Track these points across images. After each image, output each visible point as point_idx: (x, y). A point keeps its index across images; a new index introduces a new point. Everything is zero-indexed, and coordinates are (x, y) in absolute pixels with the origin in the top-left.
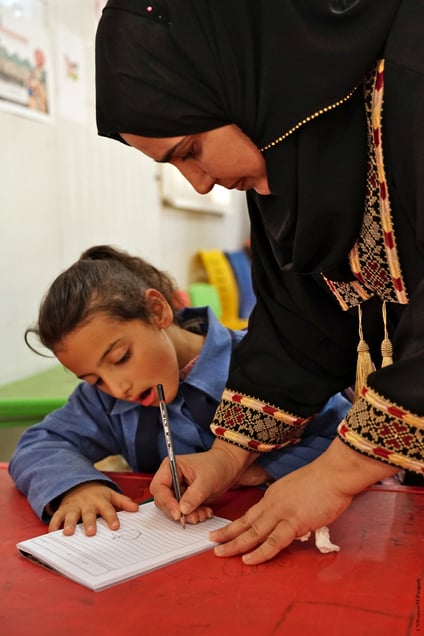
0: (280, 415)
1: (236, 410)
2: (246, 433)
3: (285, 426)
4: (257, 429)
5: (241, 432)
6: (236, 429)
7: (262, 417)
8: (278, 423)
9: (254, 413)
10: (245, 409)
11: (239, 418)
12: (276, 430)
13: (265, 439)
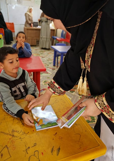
0: (61, 89)
1: (53, 85)
2: (54, 90)
3: (61, 91)
4: (56, 90)
5: (53, 90)
6: (52, 89)
7: (57, 88)
8: (60, 90)
9: (56, 87)
10: (55, 86)
11: (53, 87)
12: (60, 91)
13: (57, 92)
